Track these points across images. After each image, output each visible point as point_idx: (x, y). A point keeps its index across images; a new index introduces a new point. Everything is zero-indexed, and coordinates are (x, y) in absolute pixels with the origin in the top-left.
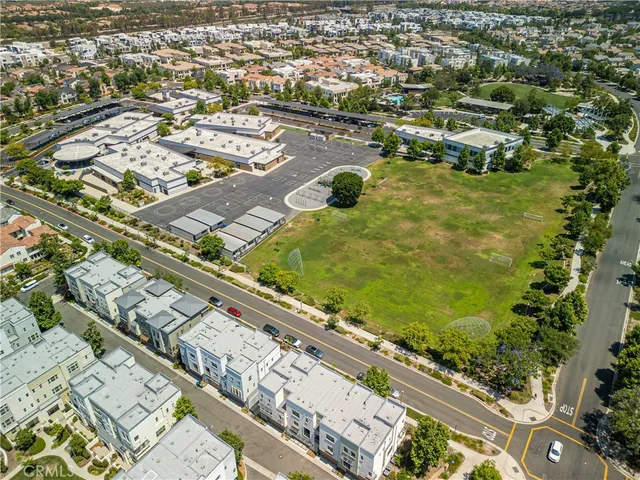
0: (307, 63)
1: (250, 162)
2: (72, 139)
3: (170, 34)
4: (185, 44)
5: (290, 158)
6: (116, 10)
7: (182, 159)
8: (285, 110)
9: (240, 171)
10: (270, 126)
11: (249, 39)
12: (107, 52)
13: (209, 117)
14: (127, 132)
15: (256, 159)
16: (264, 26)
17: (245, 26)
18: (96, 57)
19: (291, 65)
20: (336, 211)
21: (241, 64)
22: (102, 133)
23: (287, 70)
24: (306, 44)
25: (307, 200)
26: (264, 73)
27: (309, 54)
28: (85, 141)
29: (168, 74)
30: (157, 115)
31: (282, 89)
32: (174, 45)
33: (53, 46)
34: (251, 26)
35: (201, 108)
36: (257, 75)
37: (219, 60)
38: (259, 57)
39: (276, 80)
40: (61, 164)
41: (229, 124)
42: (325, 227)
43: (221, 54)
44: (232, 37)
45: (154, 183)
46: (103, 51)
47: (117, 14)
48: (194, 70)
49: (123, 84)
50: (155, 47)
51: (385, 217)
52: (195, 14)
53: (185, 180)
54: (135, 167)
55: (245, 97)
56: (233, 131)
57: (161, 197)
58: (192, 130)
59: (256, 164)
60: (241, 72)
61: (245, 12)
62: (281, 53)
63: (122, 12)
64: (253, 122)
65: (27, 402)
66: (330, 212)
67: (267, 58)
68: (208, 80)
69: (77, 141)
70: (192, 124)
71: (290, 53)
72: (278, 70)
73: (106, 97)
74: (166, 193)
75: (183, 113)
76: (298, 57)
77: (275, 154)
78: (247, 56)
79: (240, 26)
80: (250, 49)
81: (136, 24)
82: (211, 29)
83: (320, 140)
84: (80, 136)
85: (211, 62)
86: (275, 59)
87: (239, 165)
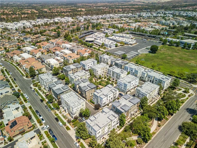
0: (139, 24)
1: (129, 43)
3: (100, 16)
4: (105, 18)
5: (138, 44)
6: (84, 10)
7: (113, 42)
8: (135, 34)
10: (132, 37)
11: (122, 18)
13: (117, 34)
14: (99, 36)
15: (130, 43)
16: (125, 15)
17: (120, 14)
18: (84, 21)
19: (135, 24)
20: (151, 54)
21: (121, 23)
22: (94, 36)
23: (134, 25)
24: (138, 19)
25: (144, 51)
26: (128, 25)
27: (139, 22)
28: (91, 37)
29: (103, 25)
30: (104, 33)
31: (133, 29)
32: (102, 18)
33: (72, 18)
34: (121, 14)
35: (114, 32)
36: (126, 26)
37: (115, 22)
38: (126, 22)
39: (132, 27)
40: (87, 41)
41: (122, 36)
42: (148, 56)
43: (115, 21)
44: (117, 17)
45: (109, 45)
46: (85, 20)
47: (84, 11)
48: (109, 24)
49: (94, 27)
50: (98, 19)
51: (164, 56)
52: (106, 11)
53: (115, 45)
54: (104, 42)
55: (124, 31)
57: (110, 49)
58: (113, 37)
59: (130, 44)
60: (122, 25)
61: (119, 11)
62: (131, 21)
64: (128, 35)
65: (100, 71)
66: (149, 54)
67: (128, 22)
68: (114, 27)
69: (89, 37)
70: (113, 35)
71: (134, 21)
72: (132, 25)
73: (90, 29)
74: (111, 48)
75: (110, 33)
76: (136, 22)
77: (134, 42)
78: (122, 22)
79: (118, 14)
80: (123, 20)
81: (90, 14)
82: (111, 15)
83: (145, 40)
85: (113, 23)
86: (131, 22)
87: (126, 44)
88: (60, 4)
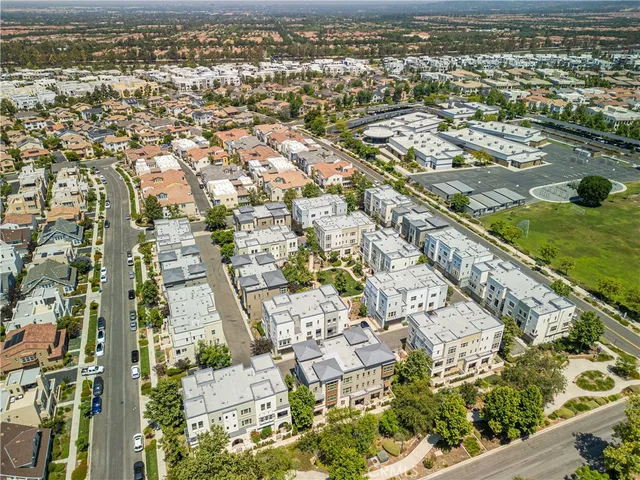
0: (598, 92)
1: (508, 158)
2: (378, 124)
3: (467, 59)
4: (479, 67)
5: (547, 164)
6: (424, 38)
7: (452, 147)
8: (559, 128)
9: (498, 165)
10: (537, 137)
11: (543, 67)
12: (412, 70)
13: (483, 124)
14: (416, 125)
15: (514, 158)
16: (564, 57)
17: (543, 56)
18: (402, 73)
19: (580, 92)
20: (575, 207)
21: (528, 87)
22: (397, 123)
23: (573, 96)
24: (605, 76)
25: (556, 194)
26: (548, 96)
27: (604, 85)
28: (385, 127)
29: (456, 90)
30: (440, 117)
31: (561, 111)
32: (469, 68)
33: (371, 63)
34: (549, 56)
35: (478, 116)
36: (540, 97)
37: (507, 82)
38: (549, 83)
39: (557, 103)
40: (367, 139)
41: (499, 130)
42: (559, 215)
43: (511, 77)
44: (526, 64)
45: (428, 159)
46: (408, 68)
47: (425, 40)
48: (480, 89)
49: (419, 94)
50: (452, 68)
51: (625, 221)
52: (496, 44)
53: (451, 161)
54: (417, 147)
55: (521, 112)
56: (501, 136)
57: (430, 170)
58: (465, 131)
59: (513, 162)
60: (525, 93)
61: (548, 43)
62: (573, 81)
63: (429, 39)
64: (522, 131)
65: (340, 239)
66: (569, 207)
67: (555, 84)
68: (491, 97)
69: (380, 126)
70: (468, 126)
71: (583, 82)
72: (563, 95)
73: (404, 102)
74: (434, 168)
75: (462, 119)
76: (590, 86)
77: (533, 157)
78: (535, 81)
79: (538, 55)
80: (541, 76)
81: (439, 50)
82: (508, 57)
83: (584, 155)
84: (383, 123)
85: (498, 83)
86: (564, 86)
87: (497, 160)
88: (363, 17)
